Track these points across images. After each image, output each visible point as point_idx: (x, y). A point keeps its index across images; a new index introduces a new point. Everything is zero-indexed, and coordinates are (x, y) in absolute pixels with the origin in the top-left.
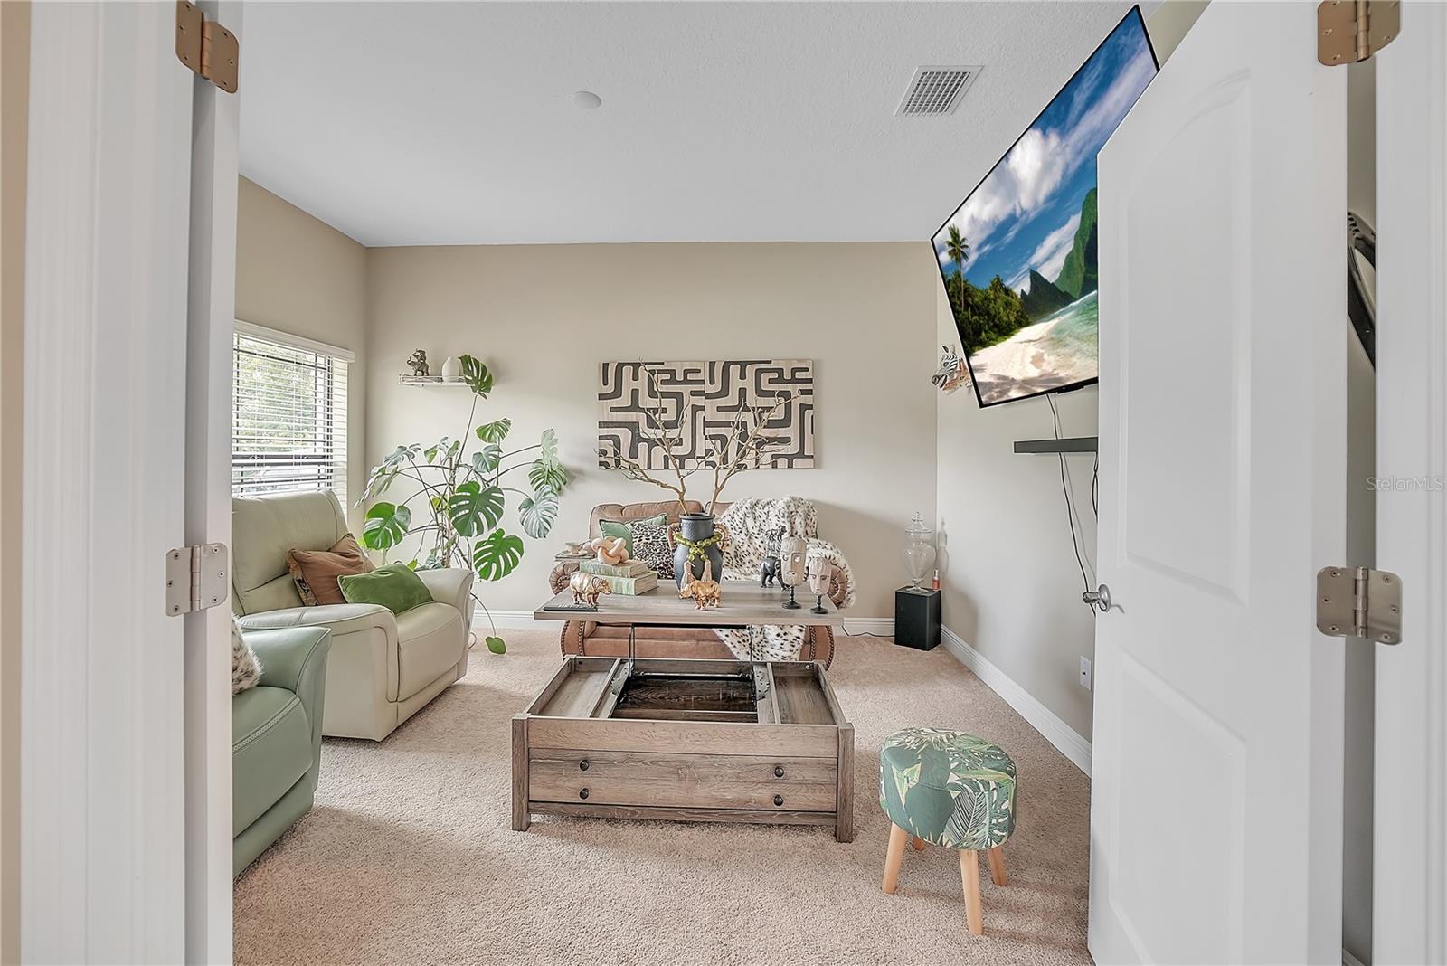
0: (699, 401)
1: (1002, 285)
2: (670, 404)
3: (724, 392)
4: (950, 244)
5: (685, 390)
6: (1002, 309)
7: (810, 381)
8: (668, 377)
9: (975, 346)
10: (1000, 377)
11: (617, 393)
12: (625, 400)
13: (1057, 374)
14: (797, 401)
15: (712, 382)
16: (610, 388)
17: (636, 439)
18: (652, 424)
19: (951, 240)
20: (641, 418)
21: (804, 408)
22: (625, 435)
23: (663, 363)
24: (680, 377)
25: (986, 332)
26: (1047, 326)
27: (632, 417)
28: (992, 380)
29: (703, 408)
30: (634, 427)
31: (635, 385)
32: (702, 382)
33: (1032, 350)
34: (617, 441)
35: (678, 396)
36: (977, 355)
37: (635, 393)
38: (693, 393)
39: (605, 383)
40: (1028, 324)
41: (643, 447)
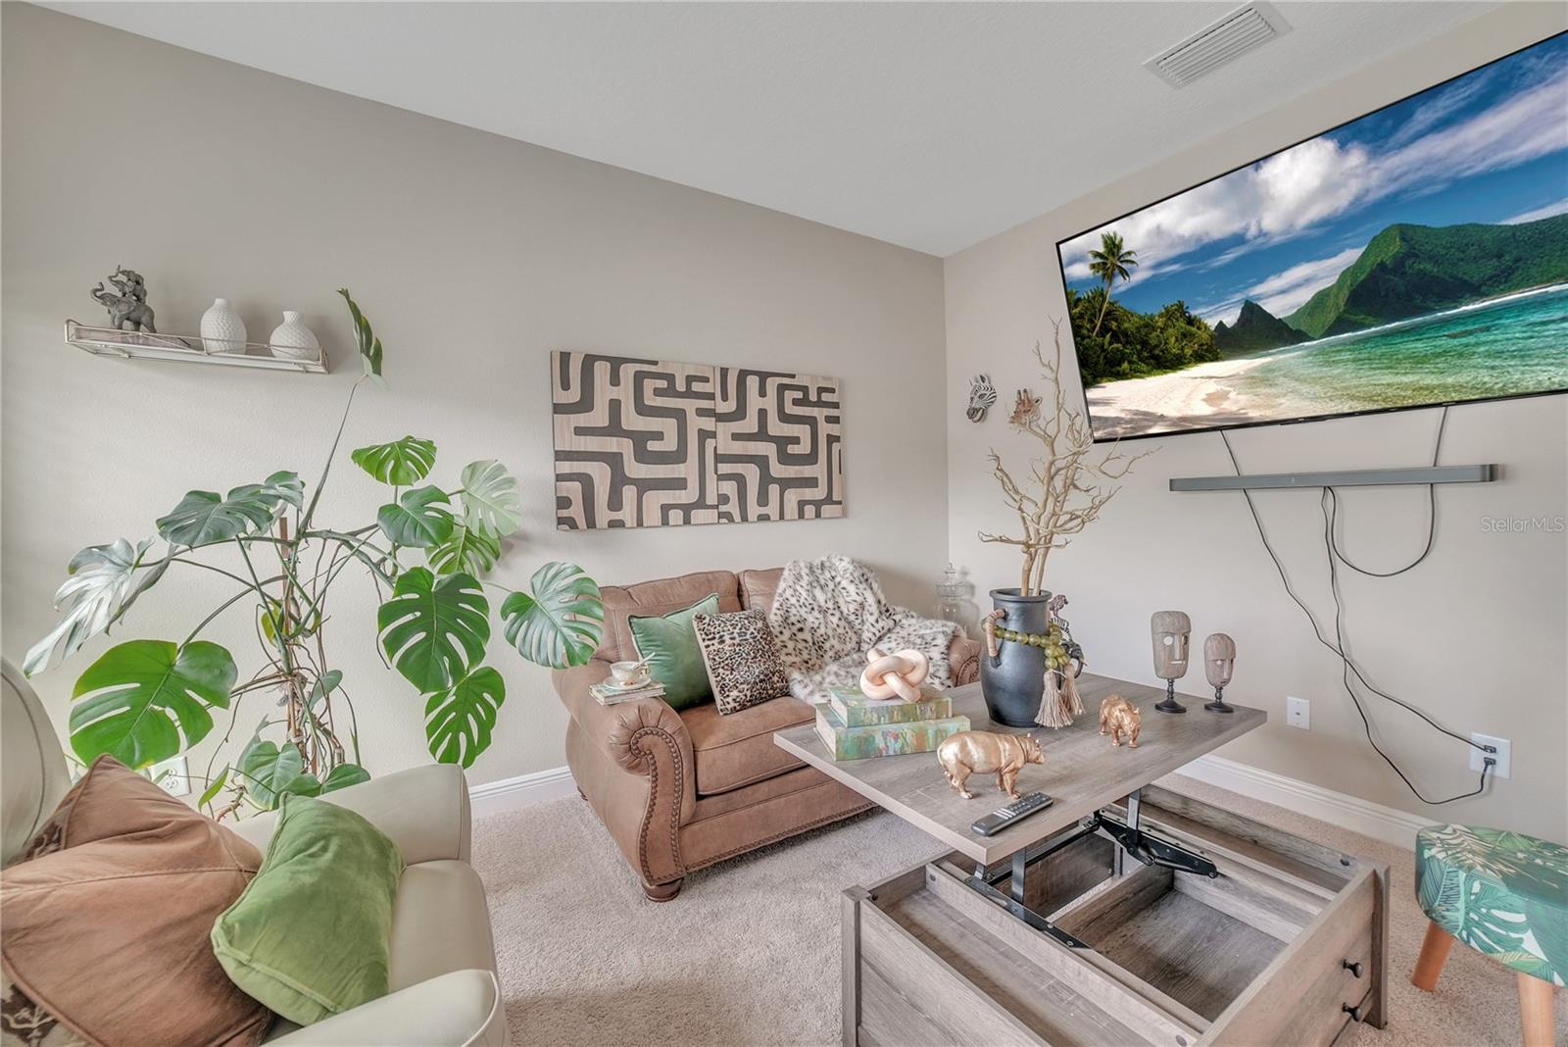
0: (708, 424)
1: (1183, 313)
2: (669, 426)
3: (740, 413)
4: (1097, 255)
5: (690, 406)
6: (1173, 340)
7: (836, 405)
8: (663, 384)
9: (1102, 377)
10: (1137, 413)
11: (585, 404)
12: (599, 417)
13: (1245, 414)
14: (825, 430)
15: (725, 398)
16: (574, 395)
17: (619, 480)
18: (642, 456)
19: (1101, 249)
20: (625, 447)
21: (832, 439)
22: (600, 473)
23: (655, 363)
24: (681, 386)
25: (1130, 362)
26: (1250, 363)
27: (611, 445)
28: (1123, 415)
29: (713, 435)
30: (614, 460)
31: (615, 393)
32: (711, 396)
33: (1212, 387)
34: (586, 481)
35: (680, 415)
36: (1104, 387)
37: (615, 406)
38: (701, 412)
39: (566, 385)
40: (1216, 358)
41: (629, 493)
